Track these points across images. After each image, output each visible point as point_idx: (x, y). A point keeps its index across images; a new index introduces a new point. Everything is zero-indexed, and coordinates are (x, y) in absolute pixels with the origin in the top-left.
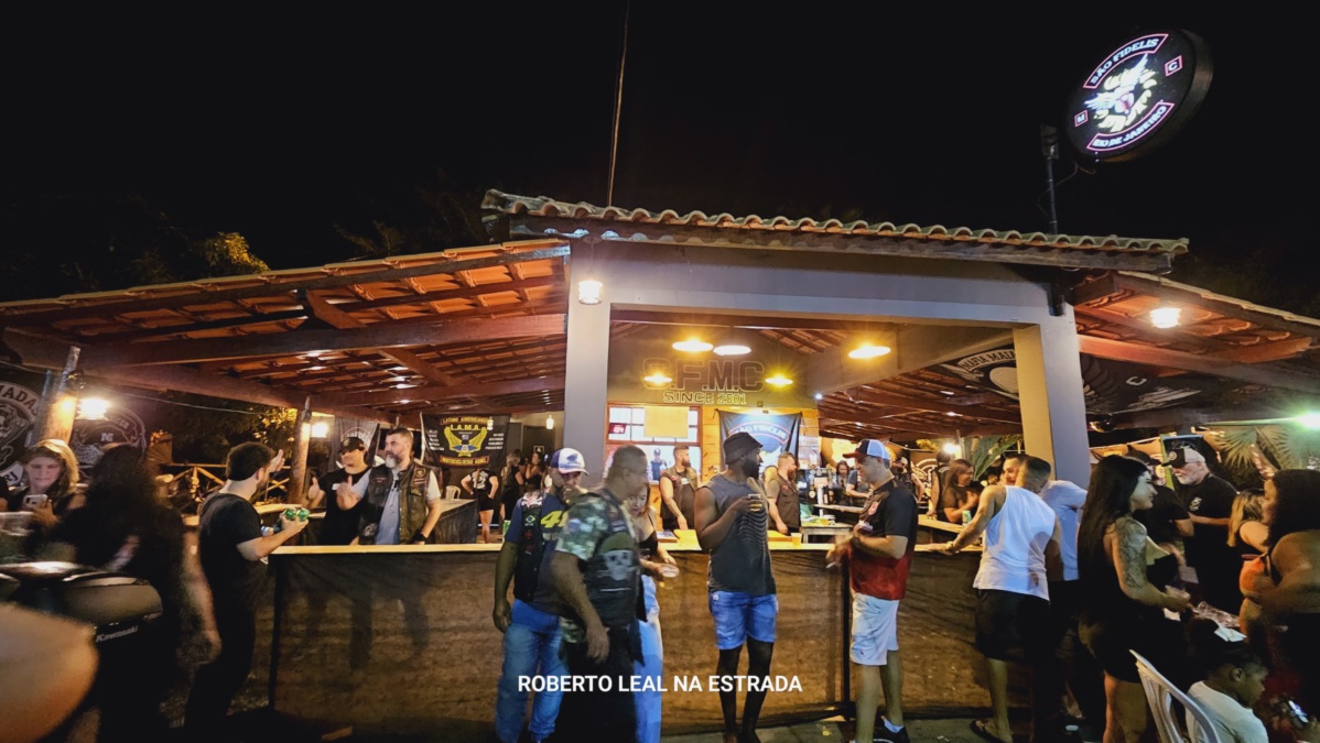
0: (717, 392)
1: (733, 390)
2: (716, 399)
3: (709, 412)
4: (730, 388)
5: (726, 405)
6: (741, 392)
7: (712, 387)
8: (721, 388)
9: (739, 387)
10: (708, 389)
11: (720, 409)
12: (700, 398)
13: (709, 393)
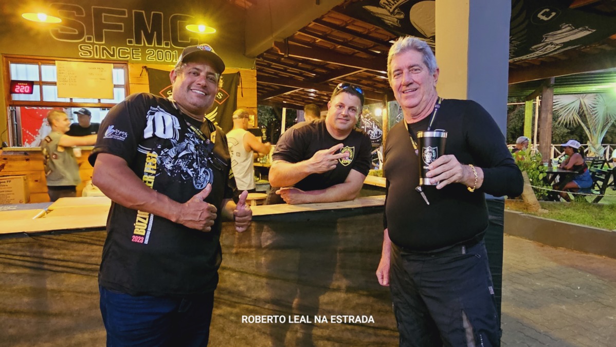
0: (145, 47)
1: (163, 46)
2: (144, 55)
3: (135, 70)
4: (159, 43)
5: (156, 63)
6: (172, 49)
7: (138, 41)
8: (150, 42)
9: (170, 42)
10: (134, 44)
11: (149, 66)
12: (124, 53)
13: (135, 48)
